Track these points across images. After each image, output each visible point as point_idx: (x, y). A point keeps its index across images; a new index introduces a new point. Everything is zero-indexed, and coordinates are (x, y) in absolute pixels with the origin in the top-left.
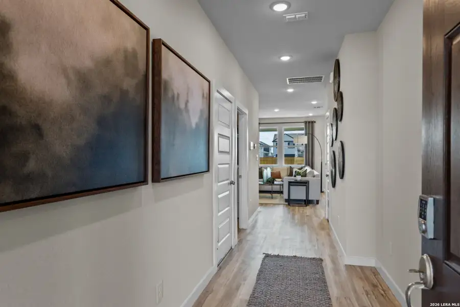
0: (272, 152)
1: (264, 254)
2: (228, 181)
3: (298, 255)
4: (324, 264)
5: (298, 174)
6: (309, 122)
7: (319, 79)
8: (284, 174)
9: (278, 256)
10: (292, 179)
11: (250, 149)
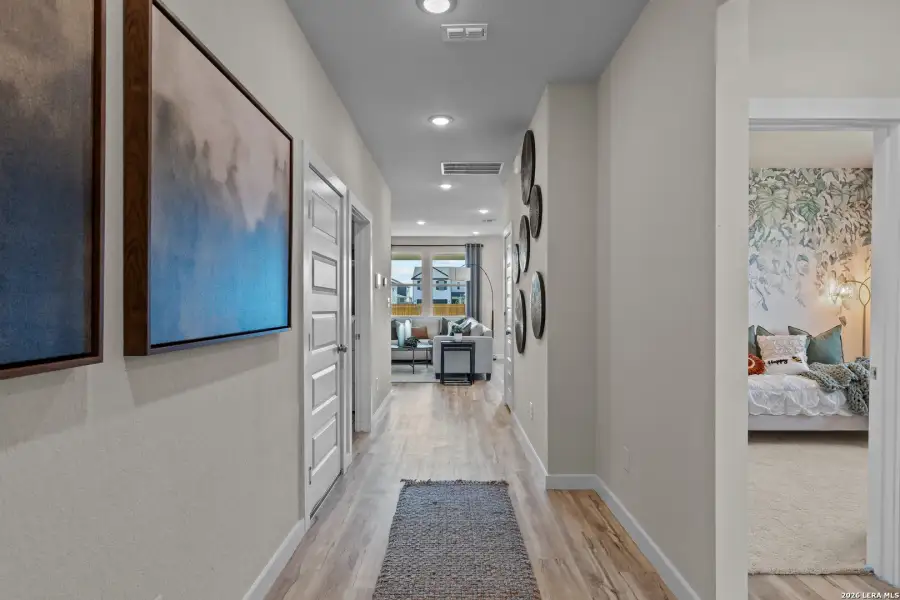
0: (411, 296)
1: (402, 480)
2: (334, 346)
3: (465, 478)
4: (510, 492)
5: (457, 330)
6: (473, 246)
7: (494, 168)
8: (433, 331)
9: (428, 483)
10: (447, 338)
11: (376, 286)
